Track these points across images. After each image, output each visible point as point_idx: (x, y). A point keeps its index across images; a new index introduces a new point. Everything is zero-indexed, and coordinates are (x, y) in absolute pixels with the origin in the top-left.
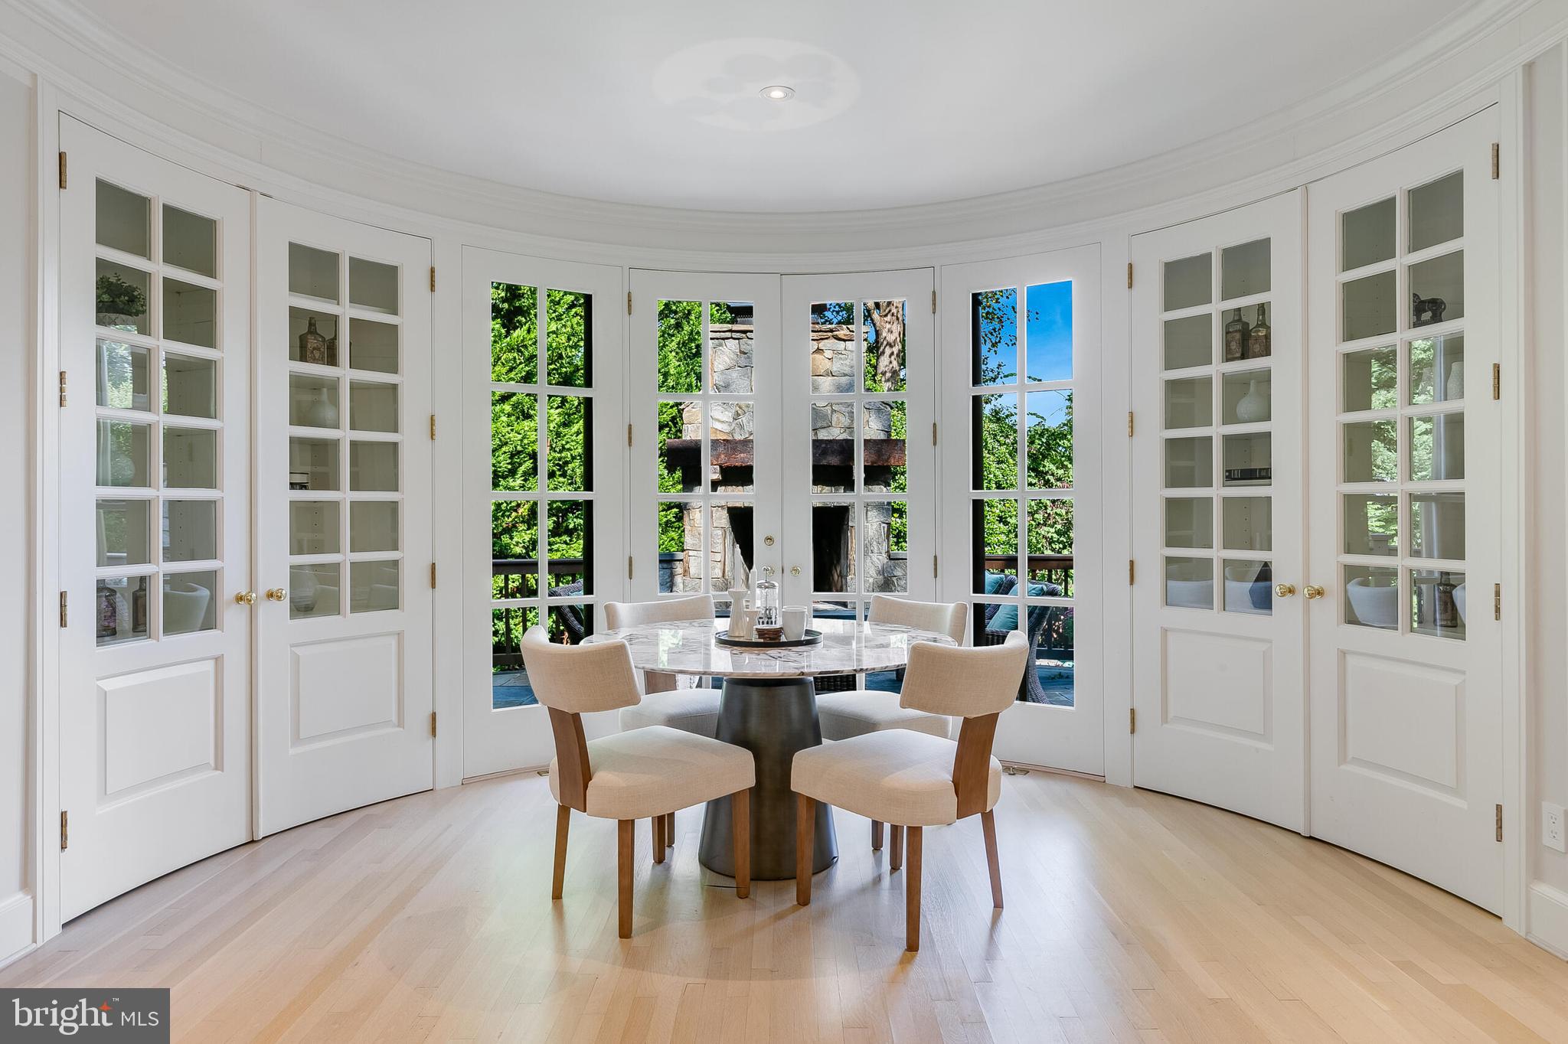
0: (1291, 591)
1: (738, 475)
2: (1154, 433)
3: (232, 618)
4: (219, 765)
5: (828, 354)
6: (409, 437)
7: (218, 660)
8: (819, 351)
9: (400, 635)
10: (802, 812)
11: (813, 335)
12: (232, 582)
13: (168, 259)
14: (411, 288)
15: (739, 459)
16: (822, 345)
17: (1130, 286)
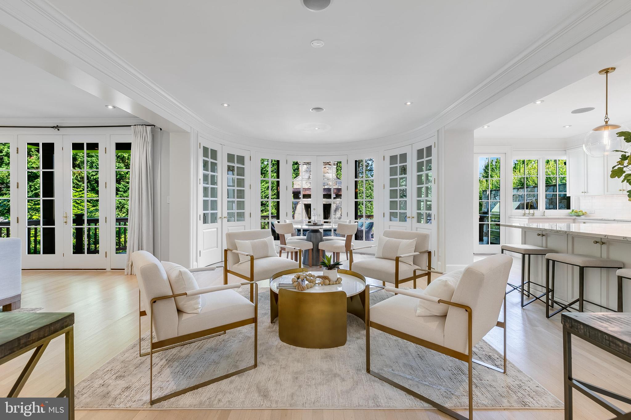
0: (409, 217)
1: (308, 196)
2: (388, 189)
3: (219, 221)
4: (217, 247)
5: (327, 168)
6: (246, 189)
7: (217, 228)
8: (325, 167)
9: (245, 226)
10: (321, 252)
11: (323, 164)
12: (219, 215)
13: (211, 158)
14: (247, 160)
15: (307, 193)
16: (326, 166)
17: (384, 160)
